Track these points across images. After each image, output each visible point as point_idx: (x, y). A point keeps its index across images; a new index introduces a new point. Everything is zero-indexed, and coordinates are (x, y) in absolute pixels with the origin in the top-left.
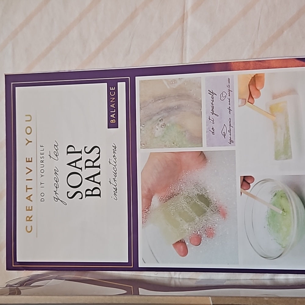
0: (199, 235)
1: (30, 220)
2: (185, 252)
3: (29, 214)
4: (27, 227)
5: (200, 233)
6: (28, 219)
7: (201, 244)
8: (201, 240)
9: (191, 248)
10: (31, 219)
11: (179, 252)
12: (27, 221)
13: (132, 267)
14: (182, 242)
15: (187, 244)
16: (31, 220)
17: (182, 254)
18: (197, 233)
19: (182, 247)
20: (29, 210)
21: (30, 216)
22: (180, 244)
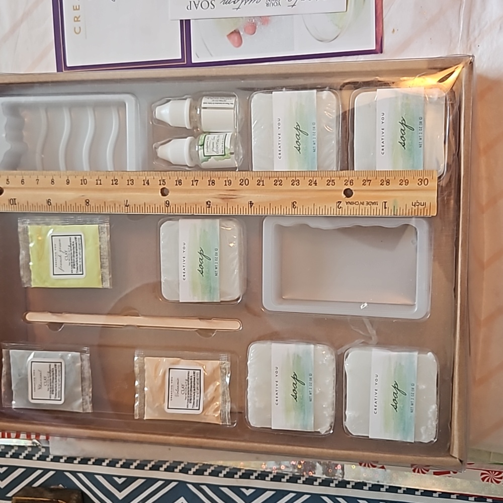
0: (254, 23)
1: (77, 21)
2: (240, 42)
3: (77, 13)
4: (75, 28)
5: (255, 20)
6: (76, 19)
7: (256, 32)
8: (255, 28)
9: (246, 38)
10: (79, 19)
11: (233, 43)
12: (75, 21)
13: (186, 63)
14: (236, 32)
15: (241, 33)
16: (79, 21)
17: (237, 45)
18: (252, 21)
19: (236, 37)
20: (76, 9)
21: (78, 16)
22: (235, 34)
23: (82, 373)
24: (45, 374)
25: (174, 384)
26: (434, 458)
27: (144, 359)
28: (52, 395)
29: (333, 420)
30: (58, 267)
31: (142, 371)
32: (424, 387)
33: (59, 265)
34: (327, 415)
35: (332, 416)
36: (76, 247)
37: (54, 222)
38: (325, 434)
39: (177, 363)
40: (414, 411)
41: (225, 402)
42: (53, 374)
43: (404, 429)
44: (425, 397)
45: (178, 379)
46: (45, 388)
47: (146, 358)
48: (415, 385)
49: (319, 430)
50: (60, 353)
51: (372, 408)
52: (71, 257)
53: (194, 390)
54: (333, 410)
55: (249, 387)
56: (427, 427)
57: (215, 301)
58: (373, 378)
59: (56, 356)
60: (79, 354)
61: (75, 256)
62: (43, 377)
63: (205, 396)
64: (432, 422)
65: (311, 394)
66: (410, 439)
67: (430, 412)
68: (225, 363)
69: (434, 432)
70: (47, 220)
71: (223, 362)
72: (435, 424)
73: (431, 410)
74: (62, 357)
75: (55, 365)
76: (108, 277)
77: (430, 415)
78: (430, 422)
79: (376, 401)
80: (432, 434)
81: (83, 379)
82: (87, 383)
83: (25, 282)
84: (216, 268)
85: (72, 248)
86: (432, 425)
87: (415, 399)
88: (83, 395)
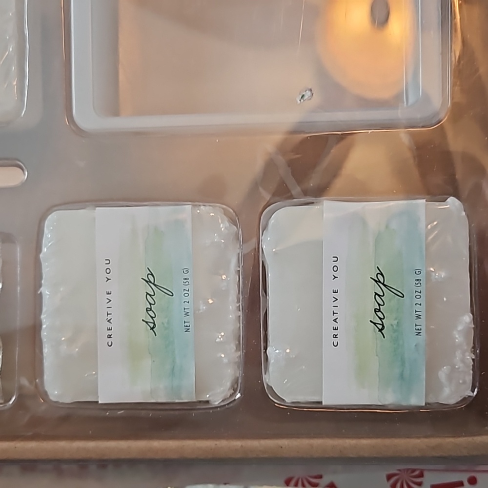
26: (470, 439)
29: (239, 373)
32: (443, 275)
34: (226, 361)
35: (235, 363)
38: (222, 404)
40: (423, 332)
43: (402, 376)
44: (445, 299)
48: (423, 273)
49: (207, 397)
51: (327, 332)
54: (238, 349)
55: (44, 309)
56: (453, 369)
58: (328, 264)
64: (463, 353)
65: (187, 314)
66: (417, 400)
67: (459, 332)
69: (469, 378)
72: (469, 357)
73: (460, 328)
77: (459, 338)
78: (459, 354)
79: (336, 316)
80: (464, 382)
86: (463, 361)
87: (423, 304)
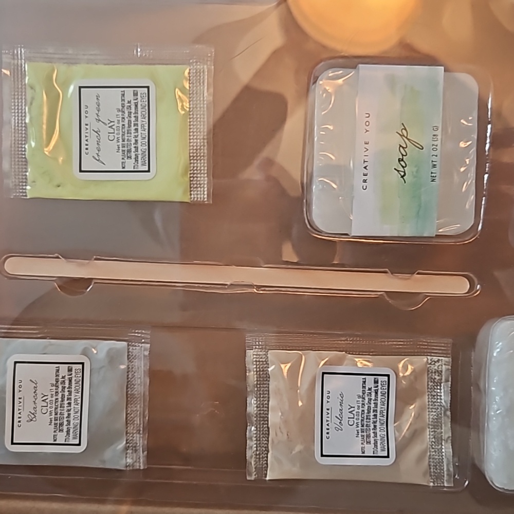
23: (129, 384)
24: (46, 388)
25: (332, 404)
27: (266, 355)
28: (59, 434)
30: (90, 155)
31: (264, 377)
33: (93, 150)
36: (136, 113)
37: (86, 57)
39: (339, 362)
41: (438, 440)
42: (64, 388)
45: (342, 395)
46: (44, 419)
47: (270, 352)
50: (81, 344)
52: (123, 135)
53: (375, 416)
57: (425, 235)
59: (71, 350)
60: (125, 344)
61: (133, 131)
62: (39, 396)
63: (398, 429)
68: (438, 361)
70: (70, 52)
71: (436, 359)
74: (85, 353)
75: (70, 370)
76: (204, 179)
81: (129, 398)
82: (138, 408)
83: (11, 185)
84: (434, 166)
85: (126, 115)
88: (127, 433)
